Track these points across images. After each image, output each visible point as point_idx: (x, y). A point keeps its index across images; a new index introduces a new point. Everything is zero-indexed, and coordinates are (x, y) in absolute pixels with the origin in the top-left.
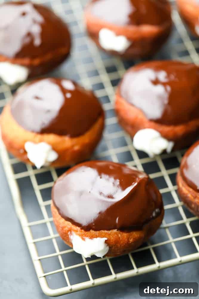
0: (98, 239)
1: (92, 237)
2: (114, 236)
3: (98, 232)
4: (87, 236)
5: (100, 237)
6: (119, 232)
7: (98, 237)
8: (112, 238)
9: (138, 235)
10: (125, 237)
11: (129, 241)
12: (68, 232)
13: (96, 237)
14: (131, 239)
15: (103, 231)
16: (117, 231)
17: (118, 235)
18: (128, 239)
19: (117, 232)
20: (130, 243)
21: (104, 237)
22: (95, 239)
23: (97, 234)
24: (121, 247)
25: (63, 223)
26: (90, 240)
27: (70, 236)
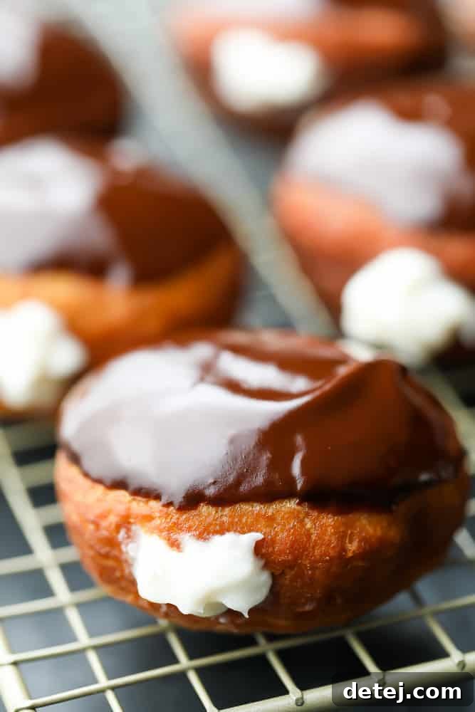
0: (230, 537)
1: (204, 534)
2: (287, 527)
3: (227, 510)
4: (189, 529)
5: (235, 531)
6: (305, 508)
7: (228, 531)
8: (282, 536)
9: (379, 532)
10: (330, 530)
11: (344, 549)
12: (118, 532)
13: (222, 531)
14: (351, 542)
15: (245, 507)
16: (298, 504)
17: (302, 522)
18: (342, 537)
19: (299, 508)
20: (350, 554)
21: (250, 531)
22: (217, 539)
23: (225, 519)
24: (317, 572)
25: (99, 500)
26: (200, 543)
27: (127, 545)
